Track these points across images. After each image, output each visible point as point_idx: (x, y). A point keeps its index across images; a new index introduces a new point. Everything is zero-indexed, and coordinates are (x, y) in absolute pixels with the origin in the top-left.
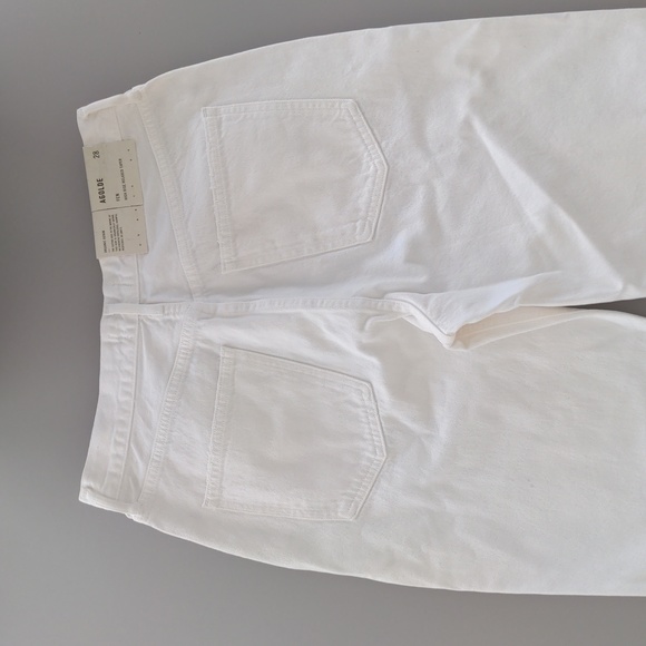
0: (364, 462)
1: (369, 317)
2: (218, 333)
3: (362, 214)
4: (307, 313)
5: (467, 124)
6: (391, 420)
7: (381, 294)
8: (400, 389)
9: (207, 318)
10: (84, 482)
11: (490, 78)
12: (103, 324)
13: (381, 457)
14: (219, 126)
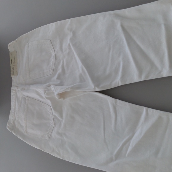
0: (51, 126)
1: (46, 91)
2: (26, 94)
3: (51, 67)
4: (37, 90)
5: (69, 45)
6: (55, 116)
7: (50, 86)
8: (55, 109)
9: (23, 90)
10: (7, 125)
11: (74, 33)
12: (11, 91)
13: (53, 125)
14: (28, 47)
